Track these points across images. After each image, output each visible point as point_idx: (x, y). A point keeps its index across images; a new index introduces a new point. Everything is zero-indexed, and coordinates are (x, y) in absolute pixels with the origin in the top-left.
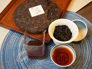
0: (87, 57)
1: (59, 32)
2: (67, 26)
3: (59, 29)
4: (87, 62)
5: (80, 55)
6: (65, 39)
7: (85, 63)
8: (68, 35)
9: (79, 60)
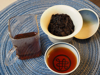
0: (97, 62)
1: (56, 23)
2: (68, 16)
3: (57, 19)
4: (97, 69)
5: (87, 58)
6: (63, 33)
7: (93, 71)
8: (68, 29)
9: (86, 66)
